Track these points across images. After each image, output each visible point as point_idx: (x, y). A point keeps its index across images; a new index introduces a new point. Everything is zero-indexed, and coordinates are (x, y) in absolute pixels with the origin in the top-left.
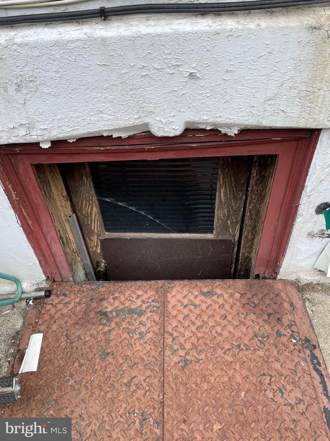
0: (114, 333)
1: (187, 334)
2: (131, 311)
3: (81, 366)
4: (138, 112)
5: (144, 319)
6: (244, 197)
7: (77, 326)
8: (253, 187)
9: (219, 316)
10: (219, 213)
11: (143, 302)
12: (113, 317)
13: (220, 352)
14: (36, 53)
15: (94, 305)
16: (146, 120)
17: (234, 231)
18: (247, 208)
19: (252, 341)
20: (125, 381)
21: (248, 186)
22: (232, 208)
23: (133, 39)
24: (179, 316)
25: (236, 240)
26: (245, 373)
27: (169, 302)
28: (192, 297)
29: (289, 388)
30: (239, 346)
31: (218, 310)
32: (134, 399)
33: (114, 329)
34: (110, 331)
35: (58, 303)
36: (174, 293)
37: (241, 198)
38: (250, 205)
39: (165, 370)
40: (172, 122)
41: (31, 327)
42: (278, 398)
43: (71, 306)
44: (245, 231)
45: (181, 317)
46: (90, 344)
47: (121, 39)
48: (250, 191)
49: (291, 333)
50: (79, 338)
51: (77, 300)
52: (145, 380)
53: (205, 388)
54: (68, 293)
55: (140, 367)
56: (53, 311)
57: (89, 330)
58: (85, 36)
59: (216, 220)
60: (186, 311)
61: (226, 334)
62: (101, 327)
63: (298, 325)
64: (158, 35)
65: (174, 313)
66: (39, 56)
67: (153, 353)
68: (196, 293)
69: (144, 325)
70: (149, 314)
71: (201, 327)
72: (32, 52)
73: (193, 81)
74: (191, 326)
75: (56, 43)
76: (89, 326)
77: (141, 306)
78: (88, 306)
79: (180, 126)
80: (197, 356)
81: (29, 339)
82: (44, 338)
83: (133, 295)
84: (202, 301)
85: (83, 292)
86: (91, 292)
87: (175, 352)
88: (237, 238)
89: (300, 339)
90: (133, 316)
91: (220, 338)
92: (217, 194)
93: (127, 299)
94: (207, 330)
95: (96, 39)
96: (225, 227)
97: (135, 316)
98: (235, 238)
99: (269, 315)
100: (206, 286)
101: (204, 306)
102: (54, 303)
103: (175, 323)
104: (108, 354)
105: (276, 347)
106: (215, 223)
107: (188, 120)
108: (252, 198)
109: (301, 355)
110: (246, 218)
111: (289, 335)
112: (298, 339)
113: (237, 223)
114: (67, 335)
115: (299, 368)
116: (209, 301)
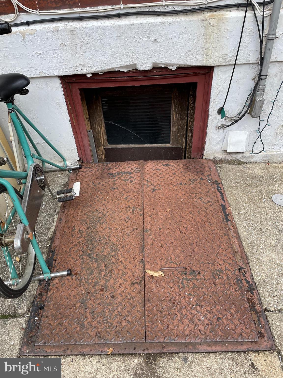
0: (117, 181)
1: (155, 180)
2: (125, 173)
3: (101, 193)
4: (132, 58)
5: (132, 175)
6: (186, 118)
7: (98, 179)
8: (190, 111)
9: (171, 173)
10: (173, 129)
11: (132, 169)
12: (116, 175)
13: (171, 186)
14: (91, 31)
15: (106, 171)
16: (135, 62)
17: (182, 141)
18: (188, 125)
19: (188, 182)
20: (124, 197)
21: (188, 111)
22: (180, 126)
23: (131, 25)
24: (151, 174)
25: (183, 147)
26: (183, 193)
27: (145, 169)
28: (157, 167)
29: (204, 197)
30: (181, 184)
31: (171, 171)
32: (129, 203)
33: (117, 180)
34: (115, 181)
35: (86, 171)
36: (148, 165)
37: (185, 119)
38: (190, 123)
39: (144, 192)
40: (147, 63)
41: (73, 181)
42: (199, 201)
43: (93, 172)
44: (188, 140)
45: (152, 174)
46: (105, 185)
47: (126, 26)
48: (189, 113)
49: (208, 178)
50: (99, 183)
51: (97, 170)
52: (134, 197)
53: (164, 198)
54: (91, 167)
55: (131, 192)
56: (84, 174)
57: (104, 181)
58: (112, 24)
59: (171, 134)
60: (154, 172)
61: (174, 180)
62: (110, 179)
63: (212, 175)
64: (141, 24)
65: (148, 173)
66: (92, 33)
67: (137, 187)
68: (160, 165)
69: (133, 178)
70: (135, 174)
71: (162, 177)
72: (89, 31)
73: (155, 43)
74: (157, 177)
75: (100, 27)
76: (104, 179)
77: (131, 171)
78: (102, 172)
79: (150, 65)
80: (160, 188)
81: (73, 185)
82: (81, 184)
83: (126, 167)
84: (163, 168)
85: (99, 166)
86: (104, 166)
87: (149, 187)
88: (184, 146)
89: (212, 181)
90: (127, 175)
91: (171, 181)
92: (172, 116)
93: (123, 168)
94: (165, 179)
95: (116, 26)
96: (177, 138)
97: (128, 175)
98: (183, 146)
99: (197, 172)
100: (165, 162)
101: (164, 170)
102: (84, 171)
103: (148, 176)
104: (115, 188)
105: (200, 183)
106: (171, 136)
107: (154, 62)
108: (190, 118)
109: (212, 186)
110: (188, 131)
111: (207, 179)
112: (211, 180)
113: (184, 136)
114: (92, 183)
115: (210, 191)
116: (166, 168)
